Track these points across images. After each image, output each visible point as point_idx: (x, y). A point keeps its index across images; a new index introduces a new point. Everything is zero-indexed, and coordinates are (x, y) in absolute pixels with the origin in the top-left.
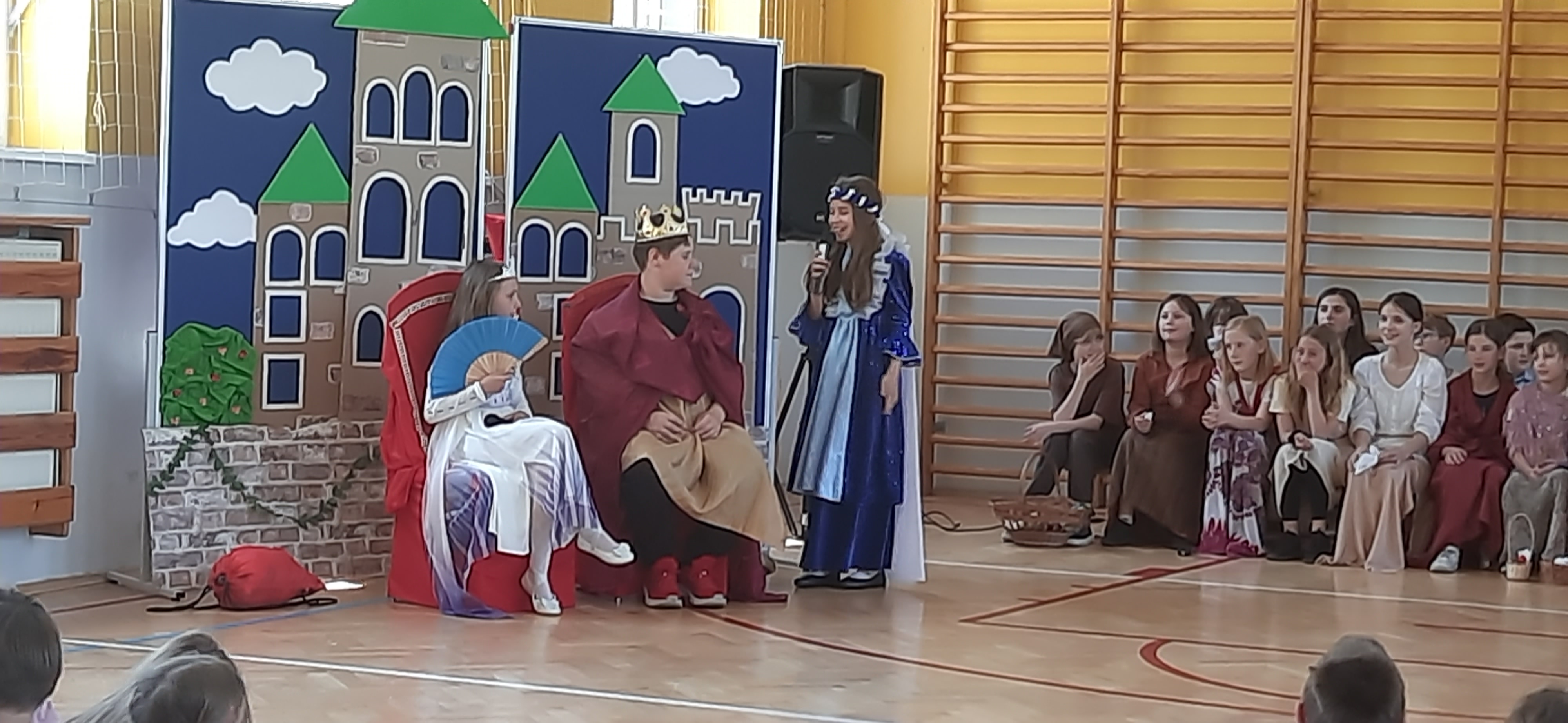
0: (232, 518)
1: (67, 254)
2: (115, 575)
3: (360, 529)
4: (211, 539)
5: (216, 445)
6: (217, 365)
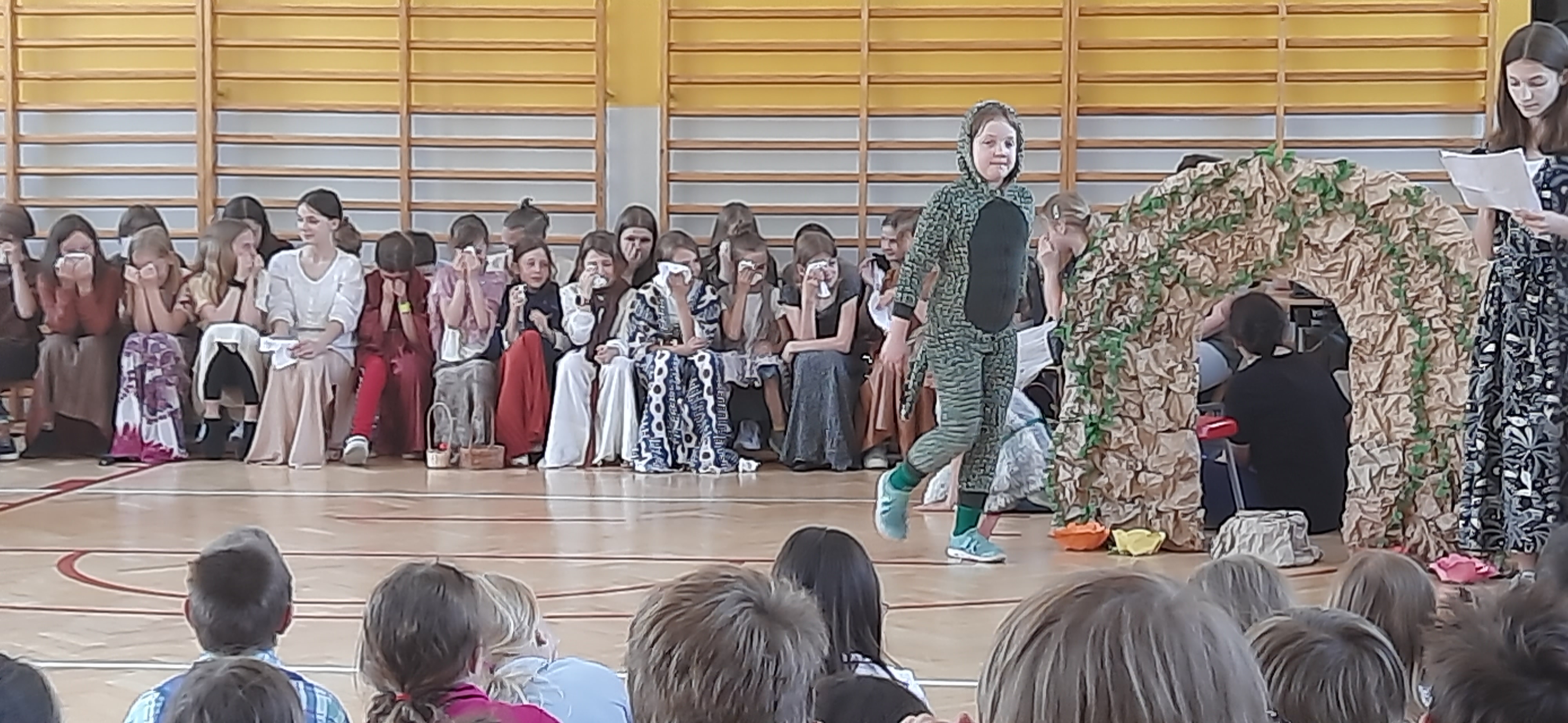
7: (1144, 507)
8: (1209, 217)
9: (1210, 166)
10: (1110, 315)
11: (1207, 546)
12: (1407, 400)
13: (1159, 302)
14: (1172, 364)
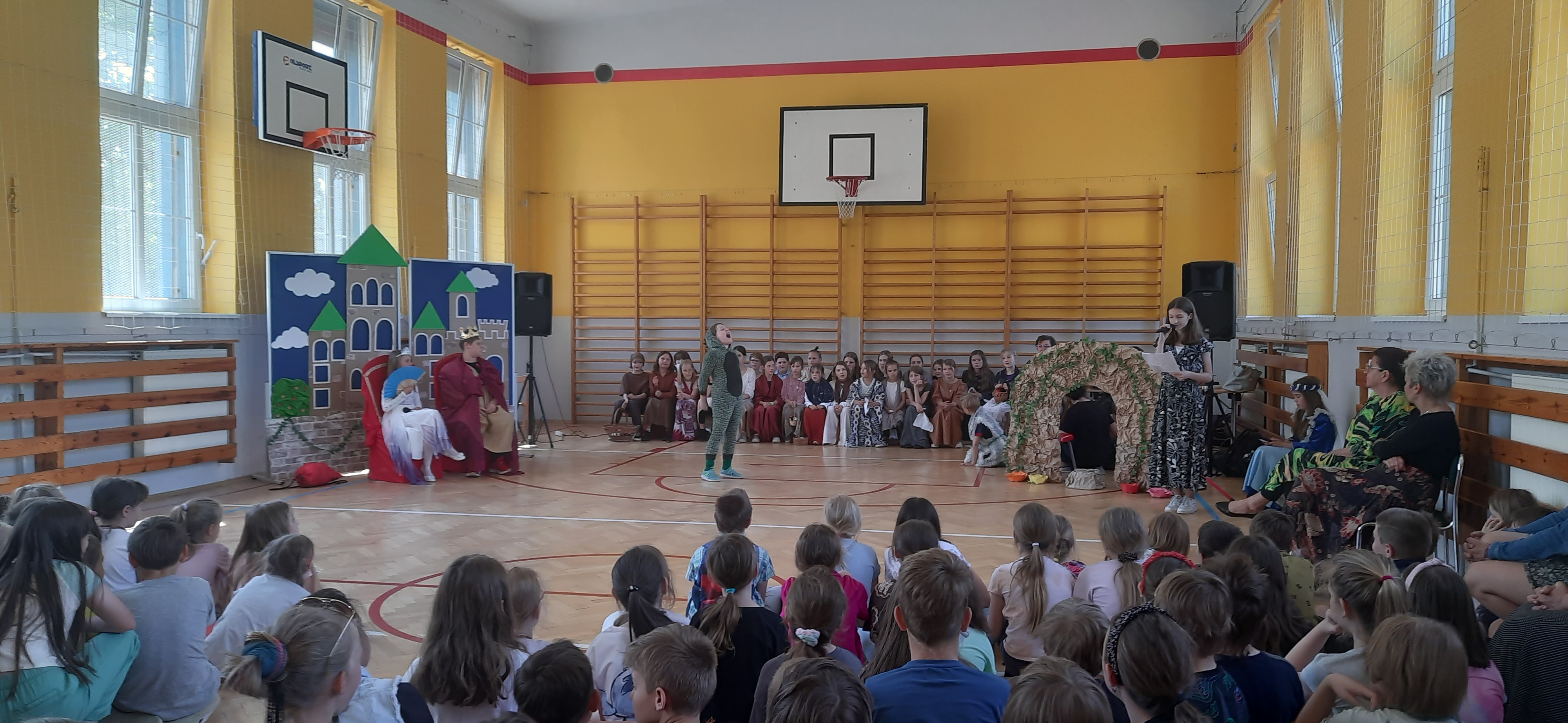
0: (303, 452)
1: (230, 354)
2: (255, 476)
3: (356, 453)
4: (294, 460)
5: (296, 424)
6: (294, 393)
7: (1039, 466)
8: (1064, 362)
9: (1064, 344)
10: (1027, 397)
11: (1063, 481)
12: (1138, 430)
13: (1046, 393)
14: (1050, 415)
